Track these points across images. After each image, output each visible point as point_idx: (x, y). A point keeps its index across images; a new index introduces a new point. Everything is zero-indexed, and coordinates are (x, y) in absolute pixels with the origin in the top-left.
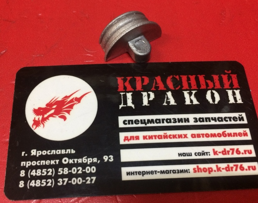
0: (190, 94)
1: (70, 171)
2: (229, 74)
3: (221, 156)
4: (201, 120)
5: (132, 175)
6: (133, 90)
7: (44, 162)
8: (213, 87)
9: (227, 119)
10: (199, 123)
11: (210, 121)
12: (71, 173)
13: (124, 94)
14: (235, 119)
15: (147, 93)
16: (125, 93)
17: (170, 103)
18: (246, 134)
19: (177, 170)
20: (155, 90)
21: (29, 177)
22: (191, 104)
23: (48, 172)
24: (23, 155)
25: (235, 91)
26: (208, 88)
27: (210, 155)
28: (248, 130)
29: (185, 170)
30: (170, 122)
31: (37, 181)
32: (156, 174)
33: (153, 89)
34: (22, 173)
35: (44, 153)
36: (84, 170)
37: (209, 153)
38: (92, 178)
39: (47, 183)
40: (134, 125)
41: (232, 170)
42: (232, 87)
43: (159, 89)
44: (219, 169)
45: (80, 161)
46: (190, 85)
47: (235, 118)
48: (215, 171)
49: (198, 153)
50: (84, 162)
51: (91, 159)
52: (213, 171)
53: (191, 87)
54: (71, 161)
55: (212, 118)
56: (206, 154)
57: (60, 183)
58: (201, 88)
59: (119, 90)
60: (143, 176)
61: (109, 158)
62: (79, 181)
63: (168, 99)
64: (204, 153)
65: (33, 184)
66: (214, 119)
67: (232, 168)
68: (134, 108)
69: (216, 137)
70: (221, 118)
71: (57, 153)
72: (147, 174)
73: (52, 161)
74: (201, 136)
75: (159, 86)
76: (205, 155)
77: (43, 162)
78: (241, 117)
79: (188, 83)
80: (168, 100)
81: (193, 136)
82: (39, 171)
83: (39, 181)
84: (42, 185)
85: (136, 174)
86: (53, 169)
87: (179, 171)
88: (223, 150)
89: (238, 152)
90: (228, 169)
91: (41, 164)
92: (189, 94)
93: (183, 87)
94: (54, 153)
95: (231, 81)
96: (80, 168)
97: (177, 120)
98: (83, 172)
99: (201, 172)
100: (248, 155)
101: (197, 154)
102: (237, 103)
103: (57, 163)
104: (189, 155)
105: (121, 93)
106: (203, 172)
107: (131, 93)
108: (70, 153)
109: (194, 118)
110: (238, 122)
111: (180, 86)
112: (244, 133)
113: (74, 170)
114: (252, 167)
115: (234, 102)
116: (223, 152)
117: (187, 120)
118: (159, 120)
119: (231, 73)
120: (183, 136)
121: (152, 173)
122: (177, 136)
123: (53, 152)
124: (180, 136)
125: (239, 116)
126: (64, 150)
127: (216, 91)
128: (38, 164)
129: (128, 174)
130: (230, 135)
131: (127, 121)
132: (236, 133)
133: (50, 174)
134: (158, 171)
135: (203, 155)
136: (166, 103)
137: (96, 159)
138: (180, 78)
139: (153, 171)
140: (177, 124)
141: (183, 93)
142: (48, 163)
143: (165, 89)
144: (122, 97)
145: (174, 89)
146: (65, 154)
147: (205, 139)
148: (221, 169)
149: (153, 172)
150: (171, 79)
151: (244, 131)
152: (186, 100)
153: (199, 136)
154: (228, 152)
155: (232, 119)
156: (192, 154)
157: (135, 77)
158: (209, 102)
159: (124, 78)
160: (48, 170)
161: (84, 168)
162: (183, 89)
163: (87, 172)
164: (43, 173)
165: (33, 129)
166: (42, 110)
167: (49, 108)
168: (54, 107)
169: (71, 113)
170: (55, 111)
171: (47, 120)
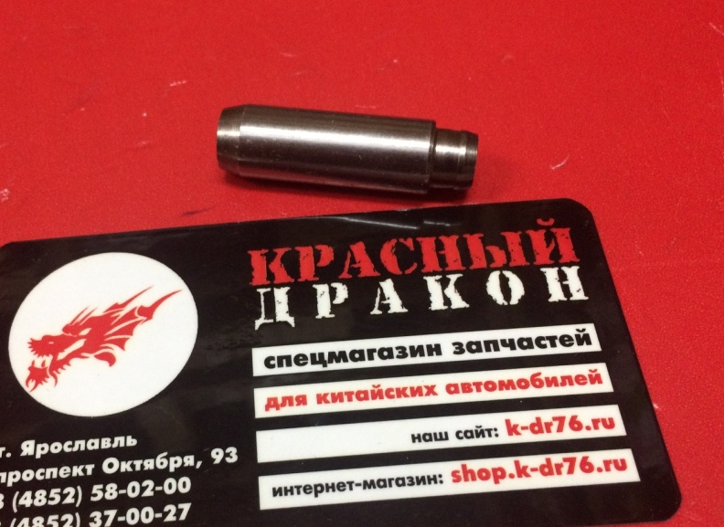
0: (444, 283)
1: (122, 492)
2: (548, 228)
3: (527, 437)
4: (474, 347)
5: (286, 494)
6: (293, 280)
7: (55, 470)
8: (505, 261)
9: (543, 342)
10: (467, 356)
11: (497, 349)
12: (126, 494)
13: (267, 292)
14: (567, 341)
15: (329, 285)
16: (269, 290)
17: (389, 308)
18: (596, 379)
19: (408, 478)
20: (351, 276)
21: (15, 510)
22: (446, 307)
23: (63, 496)
25: (565, 269)
27: (497, 435)
28: (602, 368)
29: (429, 477)
30: (391, 356)
31: (35, 520)
32: (351, 489)
33: (345, 275)
35: (56, 448)
36: (158, 488)
37: (496, 430)
38: (181, 506)
39: (62, 523)
40: (295, 369)
41: (559, 473)
42: (556, 261)
43: (359, 276)
44: (522, 472)
45: (149, 464)
46: (442, 261)
47: (566, 338)
48: (511, 476)
49: (466, 432)
50: (159, 467)
51: (179, 459)
52: (507, 479)
53: (447, 266)
54: (126, 467)
55: (503, 342)
56: (486, 433)
57: (95, 522)
58: (472, 268)
59: (254, 283)
60: (316, 496)
61: (227, 455)
62: (148, 515)
63: (385, 299)
64: (482, 432)
66: (510, 344)
67: (559, 466)
68: (293, 325)
69: (514, 388)
70: (529, 340)
71: (90, 448)
72: (328, 491)
73: (75, 468)
74: (474, 388)
75: (359, 268)
76: (484, 436)
77: (52, 472)
78: (582, 334)
79: (438, 255)
80: (385, 302)
81: (451, 389)
82: (41, 494)
83: (41, 519)
85: (299, 493)
86: (79, 488)
87: (415, 480)
88: (534, 421)
89: (576, 426)
90: (546, 469)
91: (48, 476)
92: (442, 284)
93: (424, 266)
94: (83, 448)
95: (553, 245)
96: (149, 483)
97: (408, 351)
98: (156, 492)
99: (474, 479)
100: (602, 433)
101: (461, 435)
102: (571, 299)
103: (89, 472)
104: (441, 439)
105: (259, 290)
106: (478, 480)
107: (287, 289)
108: (122, 445)
109: (454, 344)
110: (575, 349)
111: (415, 265)
112: (590, 376)
113: (133, 490)
114: (616, 462)
115: (565, 299)
116: (532, 426)
117: (437, 349)
118: (361, 352)
119: (556, 225)
120: (425, 391)
121: (342, 488)
122: (408, 392)
123: (80, 446)
124: (416, 392)
125: (577, 333)
127: (514, 272)
128: (39, 477)
129: (277, 492)
130: (552, 382)
131: (276, 358)
132: (569, 378)
133: (69, 500)
134: (357, 481)
135: (478, 436)
136: (379, 309)
137: (192, 458)
138: (417, 245)
139: (343, 483)
140: (409, 361)
141: (426, 281)
142: (65, 474)
143: (377, 274)
144: (262, 299)
145: (401, 273)
146: (111, 448)
147: (485, 396)
148: (528, 471)
149: (344, 485)
150: (393, 248)
151: (590, 371)
152: (431, 299)
153: (467, 388)
154: (548, 425)
156: (449, 436)
157: (297, 248)
158: (494, 302)
159: (267, 251)
160: (66, 491)
161: (159, 482)
162: (423, 271)
163: (168, 492)
164: (53, 499)
165: (27, 390)
166: (51, 343)
167: (70, 335)
168: (85, 332)
169: (128, 344)
170: (85, 343)
171: (65, 366)
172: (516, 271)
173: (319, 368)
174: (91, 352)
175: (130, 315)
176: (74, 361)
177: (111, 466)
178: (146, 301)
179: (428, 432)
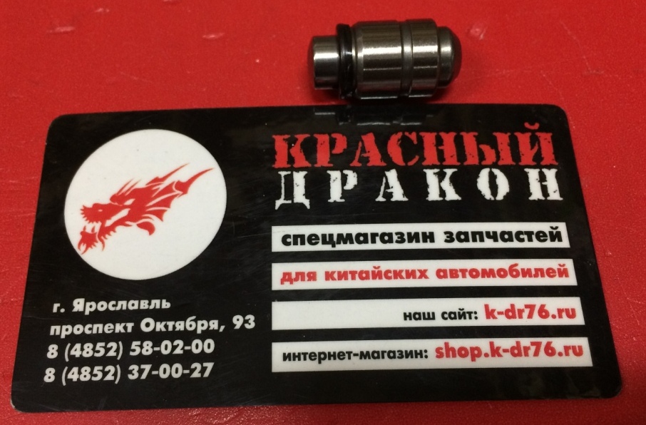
0: (441, 176)
1: (157, 349)
2: (533, 132)
3: (502, 321)
4: (462, 237)
5: (294, 360)
6: (309, 165)
7: (101, 326)
8: (495, 160)
9: (522, 236)
10: (456, 245)
12: (159, 352)
13: (288, 175)
14: (542, 236)
15: (342, 172)
16: (289, 173)
17: (392, 197)
18: (563, 273)
19: (398, 351)
20: (360, 165)
21: (67, 360)
22: (441, 199)
23: (107, 350)
24: (55, 310)
25: (545, 171)
26: (483, 163)
27: (476, 318)
28: (569, 264)
29: (416, 351)
30: (390, 241)
31: (83, 370)
33: (355, 163)
34: (52, 352)
35: (102, 306)
36: (187, 348)
37: (476, 313)
38: (205, 365)
39: (105, 374)
40: (307, 248)
41: (526, 355)
42: (538, 163)
43: (369, 164)
44: (495, 352)
45: (180, 326)
46: (441, 155)
47: (541, 234)
48: (486, 355)
49: (451, 313)
50: (189, 329)
51: (205, 322)
52: (483, 355)
53: (444, 160)
54: (160, 327)
55: (488, 233)
56: (467, 315)
57: (133, 375)
58: (465, 164)
59: (276, 166)
60: (320, 362)
61: (246, 321)
62: (176, 371)
63: (389, 188)
64: (464, 313)
65: (74, 375)
66: (493, 236)
67: (526, 349)
68: (308, 207)
69: (494, 276)
70: (510, 233)
71: (131, 308)
72: (330, 359)
73: (117, 325)
74: (460, 274)
75: (368, 157)
76: (465, 318)
77: (98, 328)
78: (555, 231)
79: (438, 150)
80: (389, 191)
81: (441, 274)
82: (88, 347)
83: (88, 369)
84: (94, 379)
85: (305, 359)
86: (120, 343)
87: (404, 354)
88: (509, 307)
89: (544, 314)
90: (516, 351)
91: (95, 331)
92: (439, 177)
93: (425, 159)
94: (124, 308)
95: (536, 148)
96: (180, 343)
97: (406, 237)
98: (185, 352)
99: (454, 356)
100: (565, 321)
101: (446, 316)
102: (549, 198)
103: (129, 330)
104: (429, 318)
105: (280, 173)
106: (458, 357)
107: (303, 174)
108: (158, 307)
109: (446, 233)
110: (548, 244)
111: (417, 157)
112: (559, 270)
113: (165, 348)
114: (574, 348)
115: (543, 198)
116: (507, 311)
117: (430, 237)
118: (365, 235)
119: (540, 130)
120: (418, 274)
121: (342, 357)
122: (404, 274)
123: (122, 305)
124: (411, 274)
125: (551, 230)
126: (147, 302)
127: (501, 171)
128: (88, 332)
129: (286, 357)
130: (526, 273)
131: (292, 237)
132: (541, 270)
133: (112, 353)
134: (354, 352)
135: (460, 318)
136: (384, 197)
137: (216, 322)
138: (420, 140)
139: (343, 352)
140: (406, 246)
141: (425, 174)
142: (109, 330)
143: (384, 164)
144: (283, 181)
145: (404, 164)
146: (148, 309)
147: (469, 282)
148: (501, 351)
149: (344, 354)
150: (399, 140)
151: (560, 265)
152: (429, 190)
153: (454, 274)
154: (521, 312)
155: (534, 237)
156: (436, 316)
157: (316, 136)
158: (483, 197)
159: (289, 136)
160: (109, 346)
161: (188, 343)
162: (424, 163)
163: (196, 351)
164: (98, 352)
165: (79, 252)
166: (100, 211)
167: (116, 204)
168: (129, 202)
169: (165, 216)
170: (129, 212)
171: (112, 233)
172: (504, 169)
173: (328, 248)
174: (134, 220)
175: (168, 189)
176: (119, 229)
177: (148, 325)
178: (183, 176)
179: (418, 312)
